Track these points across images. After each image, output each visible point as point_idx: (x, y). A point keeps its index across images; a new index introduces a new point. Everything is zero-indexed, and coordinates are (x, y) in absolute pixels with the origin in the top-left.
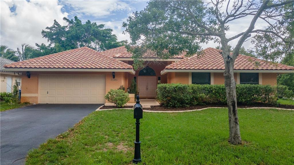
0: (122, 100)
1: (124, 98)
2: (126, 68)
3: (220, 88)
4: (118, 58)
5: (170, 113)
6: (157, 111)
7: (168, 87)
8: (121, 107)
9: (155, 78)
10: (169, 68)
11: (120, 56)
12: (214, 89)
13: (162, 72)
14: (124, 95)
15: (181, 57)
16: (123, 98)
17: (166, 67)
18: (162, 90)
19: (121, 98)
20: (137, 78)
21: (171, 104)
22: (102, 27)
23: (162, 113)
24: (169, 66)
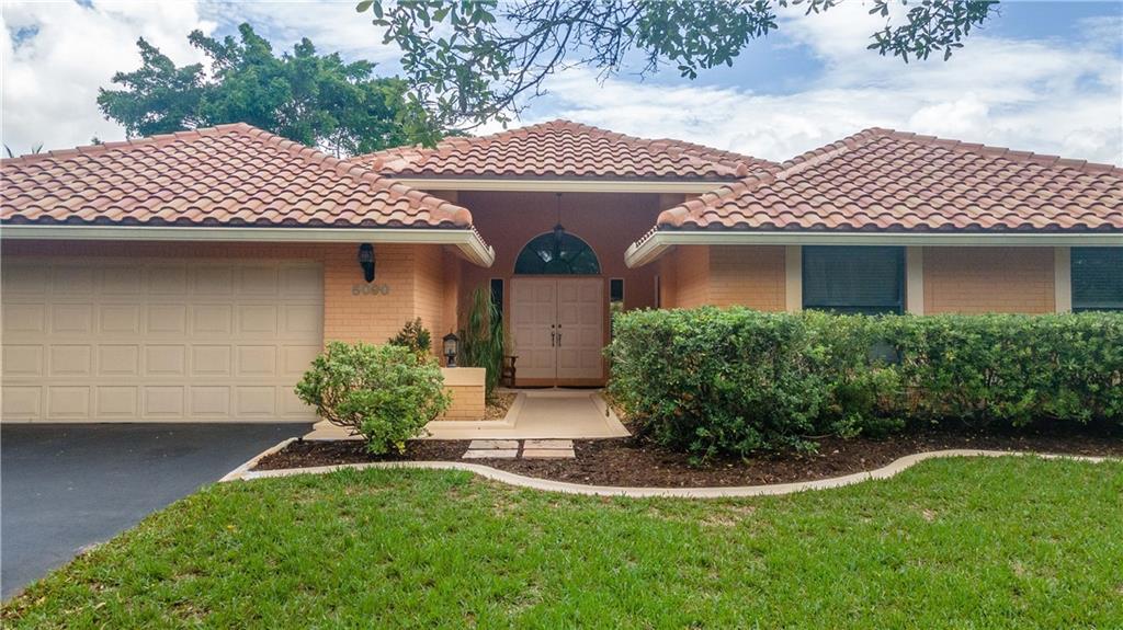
0: (394, 411)
1: (408, 394)
2: (433, 223)
3: (984, 334)
4: (399, 175)
5: (706, 501)
6: (617, 491)
7: (684, 327)
8: (392, 455)
9: (594, 287)
10: (678, 225)
11: (413, 167)
12: (955, 337)
13: (635, 253)
14: (410, 381)
15: (733, 171)
16: (399, 395)
17: (662, 218)
18: (645, 347)
19: (388, 398)
20: (508, 285)
21: (706, 441)
22: (361, 74)
23: (652, 502)
24: (676, 213)
